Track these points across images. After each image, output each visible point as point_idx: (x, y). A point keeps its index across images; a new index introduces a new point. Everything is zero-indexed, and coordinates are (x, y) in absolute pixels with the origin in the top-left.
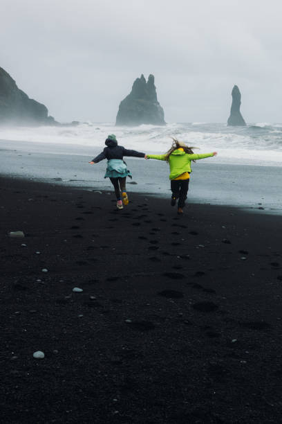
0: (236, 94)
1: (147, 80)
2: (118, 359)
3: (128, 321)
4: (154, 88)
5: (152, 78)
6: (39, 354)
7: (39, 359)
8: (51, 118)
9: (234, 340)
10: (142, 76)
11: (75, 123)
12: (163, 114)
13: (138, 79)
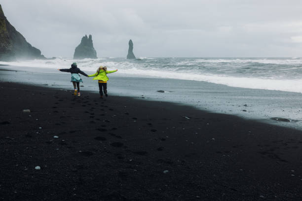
0: (131, 43)
1: (88, 37)
2: (76, 169)
3: (80, 151)
4: (92, 41)
5: (90, 36)
6: (38, 168)
7: (38, 170)
8: (43, 56)
9: (131, 160)
10: (86, 35)
11: (54, 58)
12: (96, 53)
13: (84, 37)
